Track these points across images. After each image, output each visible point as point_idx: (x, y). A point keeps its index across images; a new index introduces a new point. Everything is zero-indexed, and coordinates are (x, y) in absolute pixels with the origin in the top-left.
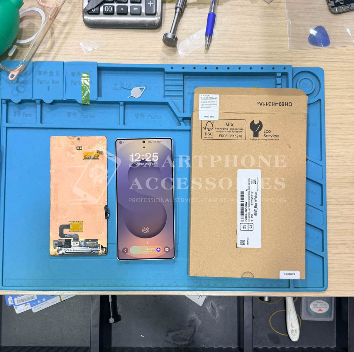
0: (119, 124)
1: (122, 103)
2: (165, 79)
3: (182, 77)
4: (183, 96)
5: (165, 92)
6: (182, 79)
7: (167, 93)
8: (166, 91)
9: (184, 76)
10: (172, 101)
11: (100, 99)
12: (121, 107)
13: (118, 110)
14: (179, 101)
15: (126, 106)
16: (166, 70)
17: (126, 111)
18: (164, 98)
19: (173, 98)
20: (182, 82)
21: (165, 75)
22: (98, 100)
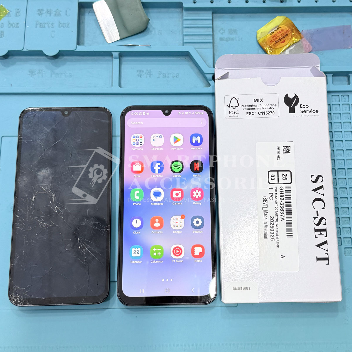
0: (112, 86)
1: (116, 54)
2: (185, 18)
3: (211, 15)
4: (213, 43)
5: (184, 37)
6: (211, 18)
7: (186, 39)
8: (186, 35)
9: (213, 13)
10: (196, 50)
11: (80, 48)
12: (114, 59)
13: (111, 66)
14: (207, 51)
15: (124, 59)
16: (185, 5)
17: (123, 67)
18: (183, 45)
19: (197, 46)
20: (211, 22)
21: (184, 12)
22: (77, 50)
